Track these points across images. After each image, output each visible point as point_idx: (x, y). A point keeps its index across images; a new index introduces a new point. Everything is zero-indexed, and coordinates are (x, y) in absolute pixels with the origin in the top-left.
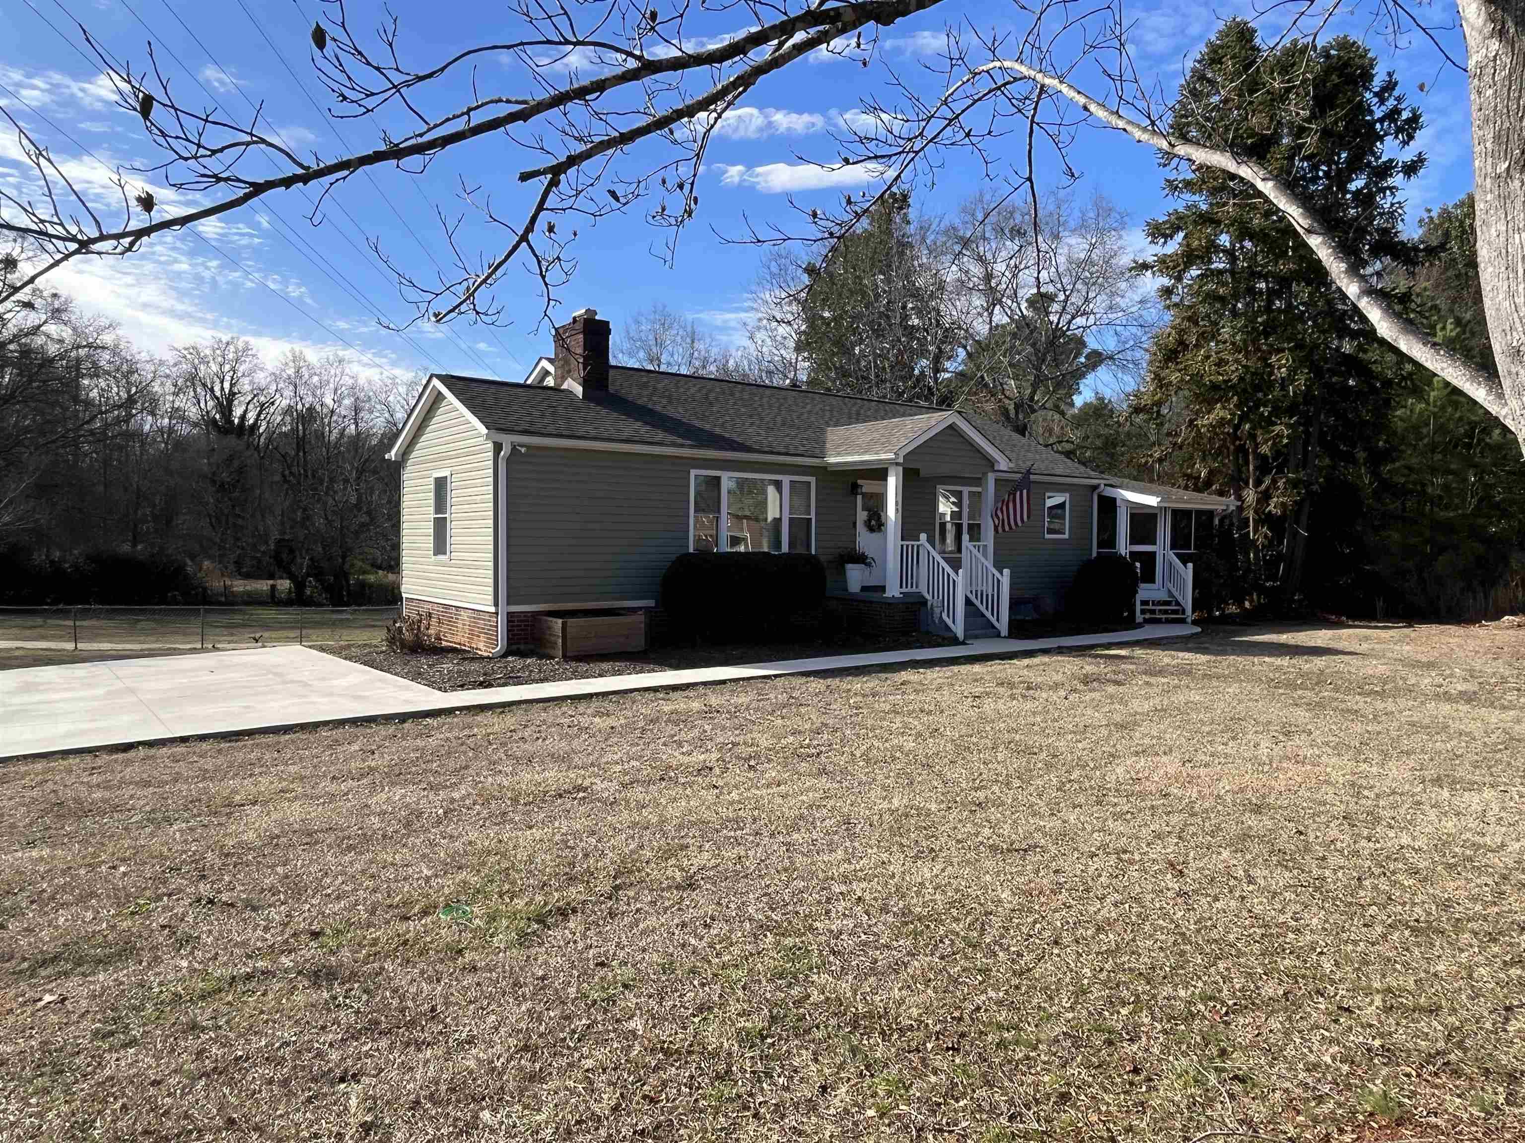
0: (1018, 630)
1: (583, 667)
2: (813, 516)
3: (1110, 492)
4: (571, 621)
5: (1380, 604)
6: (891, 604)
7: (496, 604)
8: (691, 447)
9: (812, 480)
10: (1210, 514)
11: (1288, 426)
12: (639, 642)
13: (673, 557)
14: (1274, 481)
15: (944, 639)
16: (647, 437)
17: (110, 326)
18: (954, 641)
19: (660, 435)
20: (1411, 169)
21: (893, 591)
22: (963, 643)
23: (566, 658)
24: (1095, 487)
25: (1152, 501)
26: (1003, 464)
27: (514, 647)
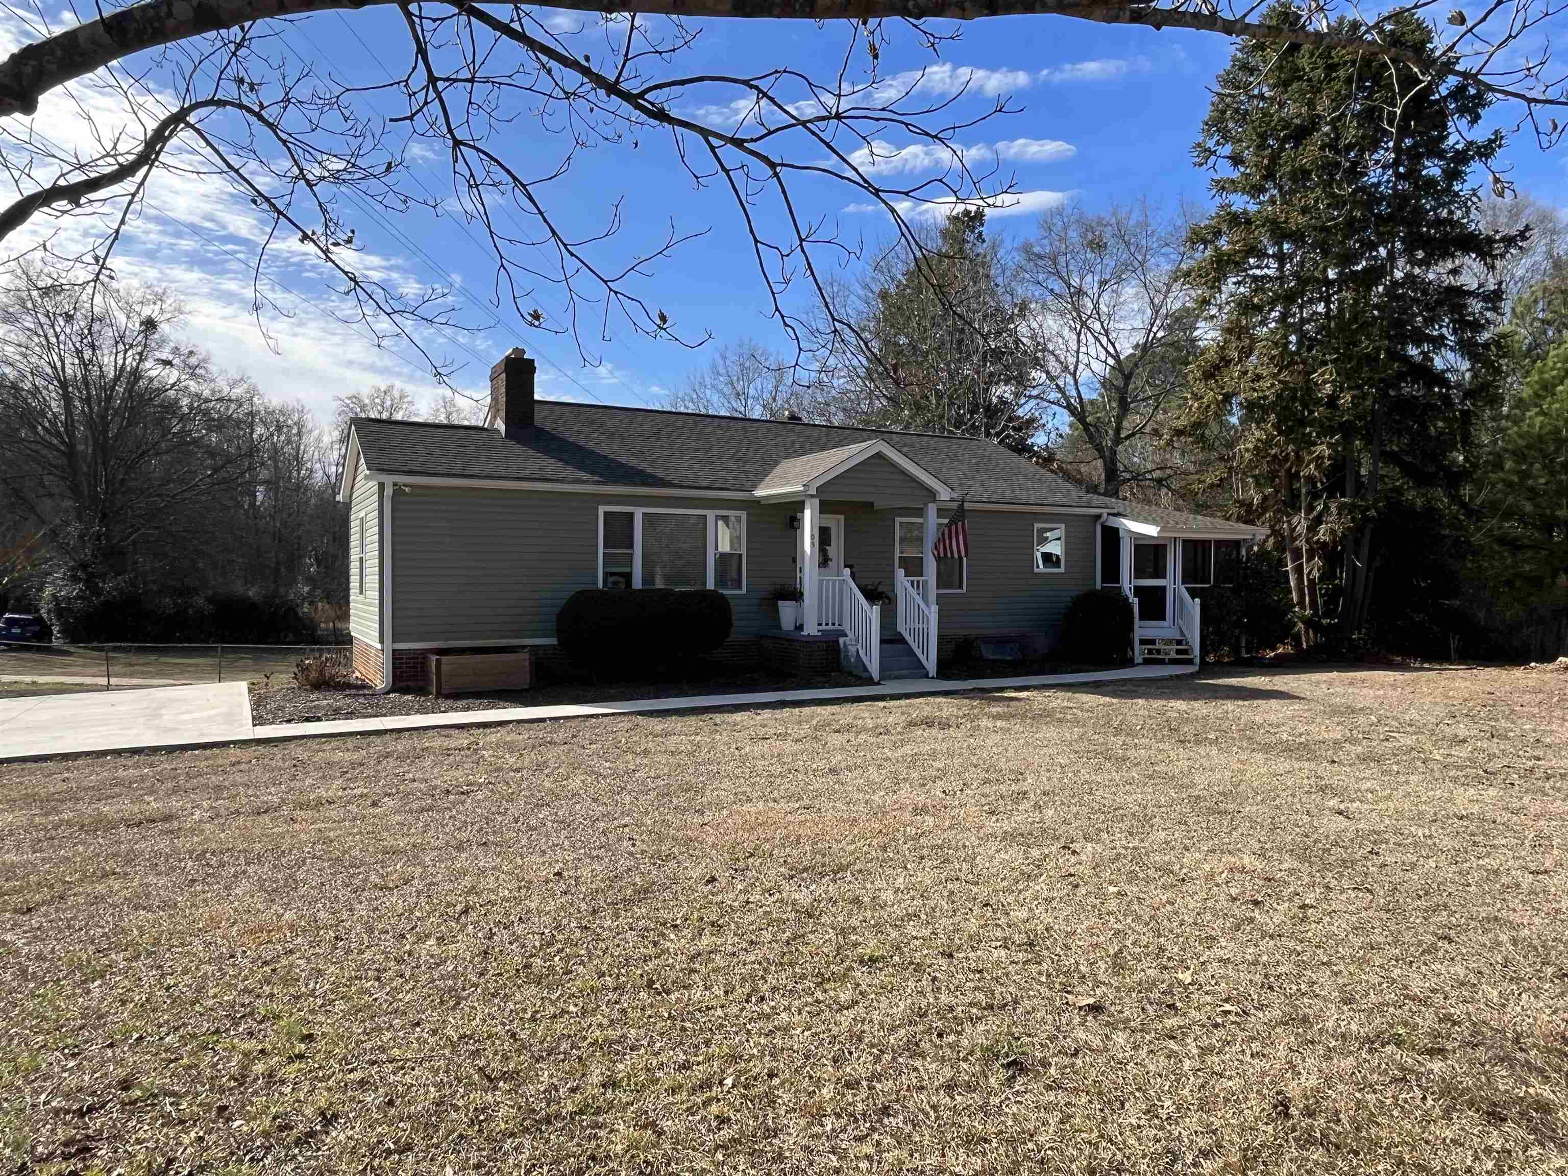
0: (946, 669)
1: (450, 702)
2: (744, 551)
3: (1114, 522)
4: (444, 659)
5: (1453, 644)
6: (811, 642)
7: (382, 641)
8: (598, 483)
9: (743, 515)
10: (1237, 544)
11: (1330, 446)
12: (524, 679)
13: (567, 595)
14: (1327, 507)
15: (861, 678)
16: (549, 473)
17: (242, 379)
18: (869, 681)
19: (569, 472)
20: (1486, 151)
21: (811, 629)
22: (878, 684)
23: (439, 695)
24: (1099, 517)
25: (1151, 530)
26: (944, 494)
27: (403, 684)
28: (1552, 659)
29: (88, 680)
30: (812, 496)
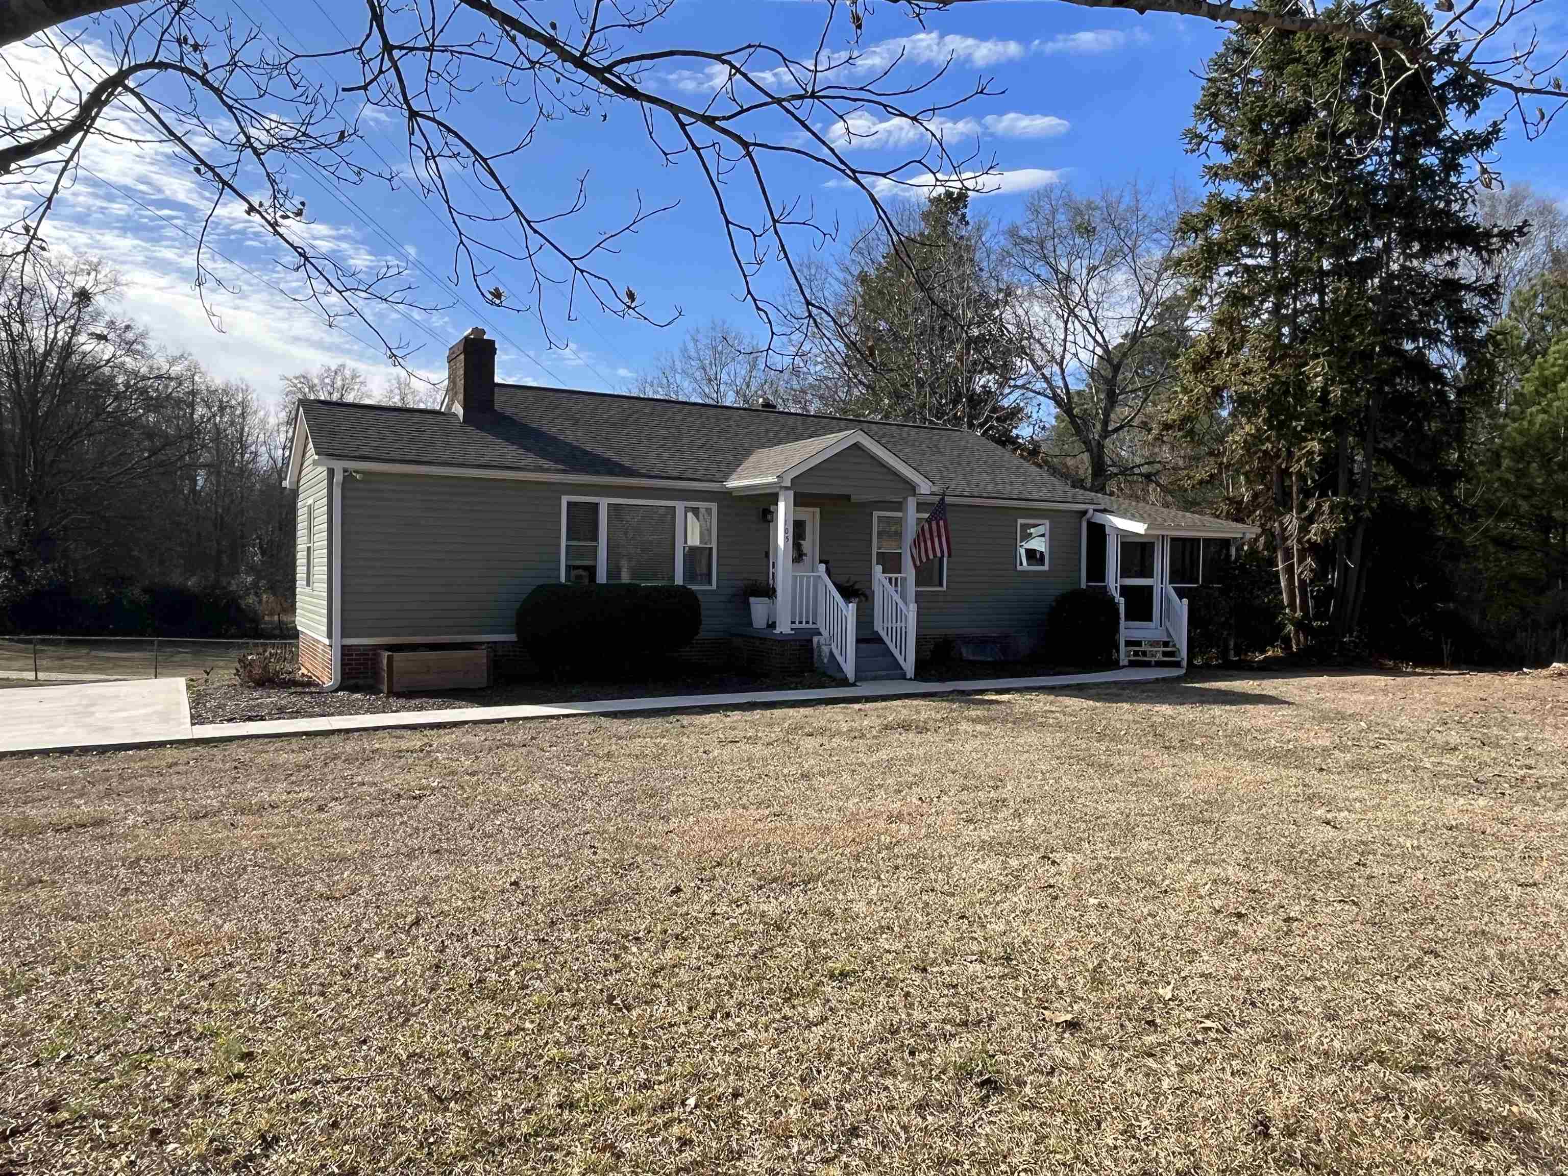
0: (924, 671)
1: (402, 701)
2: (714, 545)
3: (1100, 518)
4: (397, 656)
5: (1446, 649)
6: (783, 641)
7: (330, 636)
8: (564, 472)
9: (714, 506)
10: (1225, 543)
11: (1320, 441)
12: (481, 679)
13: (529, 589)
14: (1319, 506)
15: (834, 680)
16: (509, 459)
17: (182, 356)
18: (844, 682)
19: (530, 459)
20: (1484, 142)
21: (784, 627)
22: (854, 685)
23: (392, 693)
24: (1085, 513)
25: (1138, 528)
26: (925, 487)
27: (352, 682)
28: (1546, 665)
29: (13, 675)
30: (787, 488)
